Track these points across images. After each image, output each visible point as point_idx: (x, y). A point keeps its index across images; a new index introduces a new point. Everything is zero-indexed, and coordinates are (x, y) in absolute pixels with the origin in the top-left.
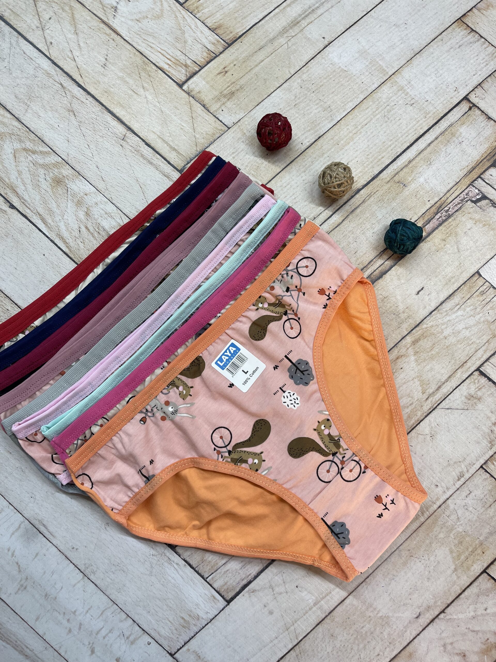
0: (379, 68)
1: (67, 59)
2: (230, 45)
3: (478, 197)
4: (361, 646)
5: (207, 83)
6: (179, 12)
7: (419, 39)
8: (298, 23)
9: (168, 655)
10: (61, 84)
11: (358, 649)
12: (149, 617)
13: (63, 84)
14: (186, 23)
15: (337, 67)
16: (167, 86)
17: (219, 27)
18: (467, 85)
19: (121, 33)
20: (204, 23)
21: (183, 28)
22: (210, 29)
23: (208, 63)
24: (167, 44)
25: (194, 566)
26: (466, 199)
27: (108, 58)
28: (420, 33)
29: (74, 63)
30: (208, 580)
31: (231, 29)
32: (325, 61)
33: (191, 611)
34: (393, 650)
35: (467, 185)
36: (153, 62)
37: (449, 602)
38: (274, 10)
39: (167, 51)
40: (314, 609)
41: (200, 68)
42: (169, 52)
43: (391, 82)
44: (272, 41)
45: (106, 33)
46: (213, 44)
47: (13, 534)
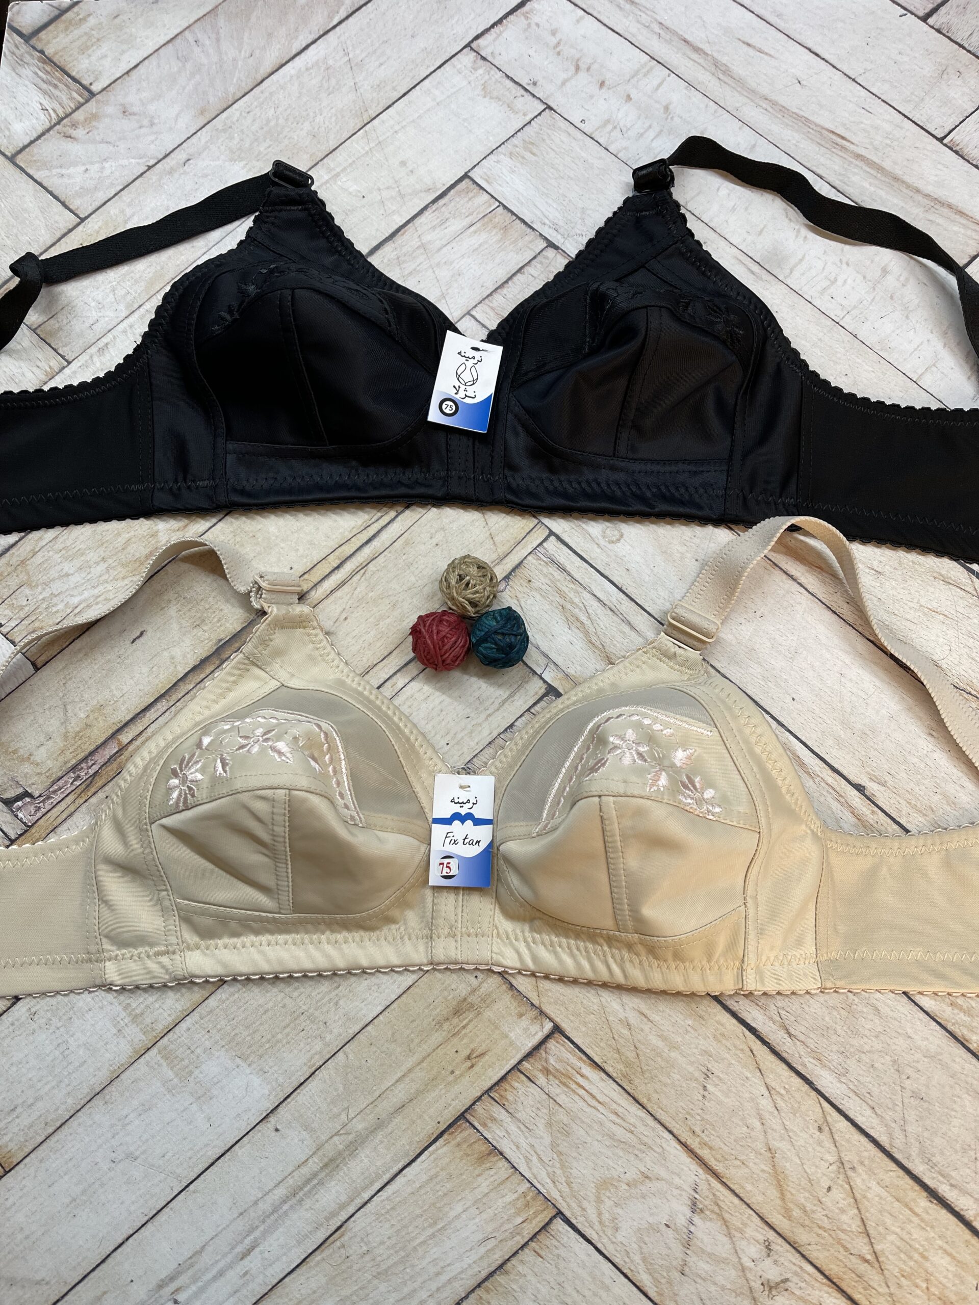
0: (176, 1062)
1: (783, 1092)
2: (462, 1116)
3: (20, 803)
4: (272, 124)
5: (507, 1036)
6: (564, 1195)
7: (91, 1126)
8: (326, 1165)
9: (555, 108)
10: (790, 1035)
11: (277, 118)
12: (583, 154)
13: (786, 1036)
14: (549, 1169)
15: (254, 1066)
16: (584, 1029)
17: (482, 1159)
18: (12, 1024)
19: (679, 1147)
20: (514, 1167)
21: (555, 1156)
22: (501, 1154)
23: (503, 1078)
24: (587, 1120)
25: (518, 221)
26: (41, 799)
27: (702, 1092)
28: (87, 1139)
29: (768, 1081)
30: (497, 204)
31: (458, 1154)
32: (277, 1080)
33: (522, 164)
34: (227, 118)
35: (36, 826)
36: (612, 1081)
37: (140, 180)
38: (373, 1197)
39: (585, 1105)
40: (338, 170)
41: (520, 1067)
42: (581, 1103)
43: (154, 1034)
44: (379, 1125)
45: (711, 1148)
46: (494, 1119)
47: (801, 260)
